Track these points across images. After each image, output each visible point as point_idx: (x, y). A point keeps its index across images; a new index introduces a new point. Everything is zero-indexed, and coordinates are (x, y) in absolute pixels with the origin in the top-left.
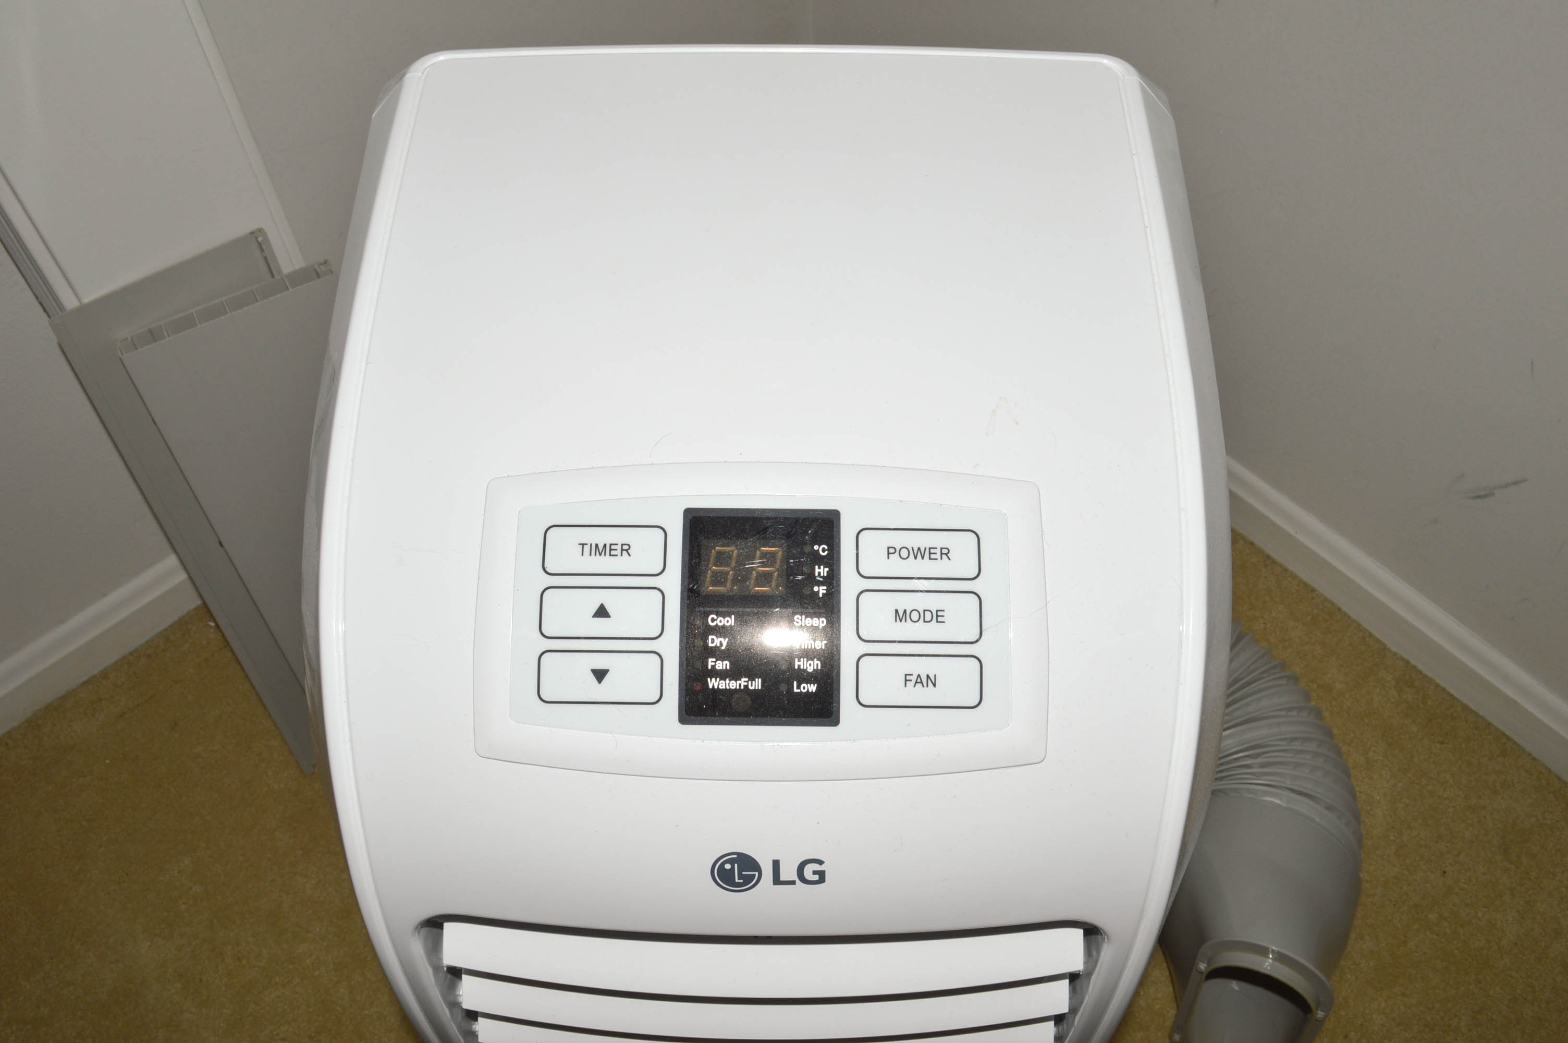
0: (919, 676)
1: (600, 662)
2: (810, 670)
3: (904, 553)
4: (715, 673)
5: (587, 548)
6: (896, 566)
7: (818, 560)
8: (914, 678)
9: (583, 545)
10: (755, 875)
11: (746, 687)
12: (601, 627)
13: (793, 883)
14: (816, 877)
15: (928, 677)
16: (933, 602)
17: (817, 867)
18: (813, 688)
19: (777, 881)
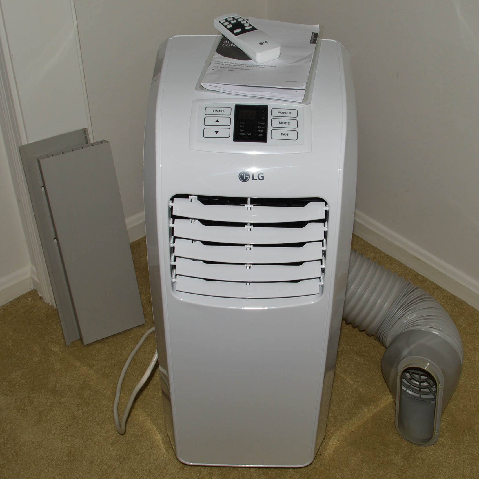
0: (284, 134)
1: (217, 130)
2: (261, 132)
3: (281, 113)
4: (241, 132)
5: (214, 111)
6: (280, 115)
7: (263, 113)
8: (283, 134)
9: (213, 110)
10: (248, 177)
11: (248, 135)
12: (217, 124)
13: (257, 179)
14: (262, 178)
15: (286, 134)
16: (287, 121)
17: (262, 176)
18: (262, 135)
19: (253, 179)
